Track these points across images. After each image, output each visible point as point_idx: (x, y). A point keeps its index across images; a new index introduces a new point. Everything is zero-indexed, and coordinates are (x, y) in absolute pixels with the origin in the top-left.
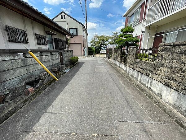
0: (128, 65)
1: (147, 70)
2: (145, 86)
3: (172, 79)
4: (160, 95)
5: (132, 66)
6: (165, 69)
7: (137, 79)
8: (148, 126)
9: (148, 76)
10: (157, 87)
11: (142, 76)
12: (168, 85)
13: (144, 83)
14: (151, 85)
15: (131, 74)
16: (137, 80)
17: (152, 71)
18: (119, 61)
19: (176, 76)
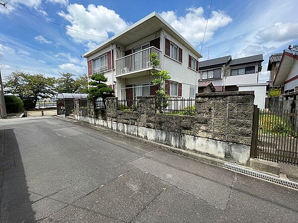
0: (108, 119)
1: (132, 119)
2: (133, 135)
3: (151, 122)
4: (146, 137)
5: (115, 120)
6: (145, 115)
7: (123, 131)
8: (149, 155)
9: (134, 124)
10: (142, 131)
11: (128, 127)
12: (149, 127)
13: (132, 132)
14: (138, 132)
15: (115, 128)
16: (124, 133)
17: (136, 120)
18: (93, 116)
19: (152, 119)
